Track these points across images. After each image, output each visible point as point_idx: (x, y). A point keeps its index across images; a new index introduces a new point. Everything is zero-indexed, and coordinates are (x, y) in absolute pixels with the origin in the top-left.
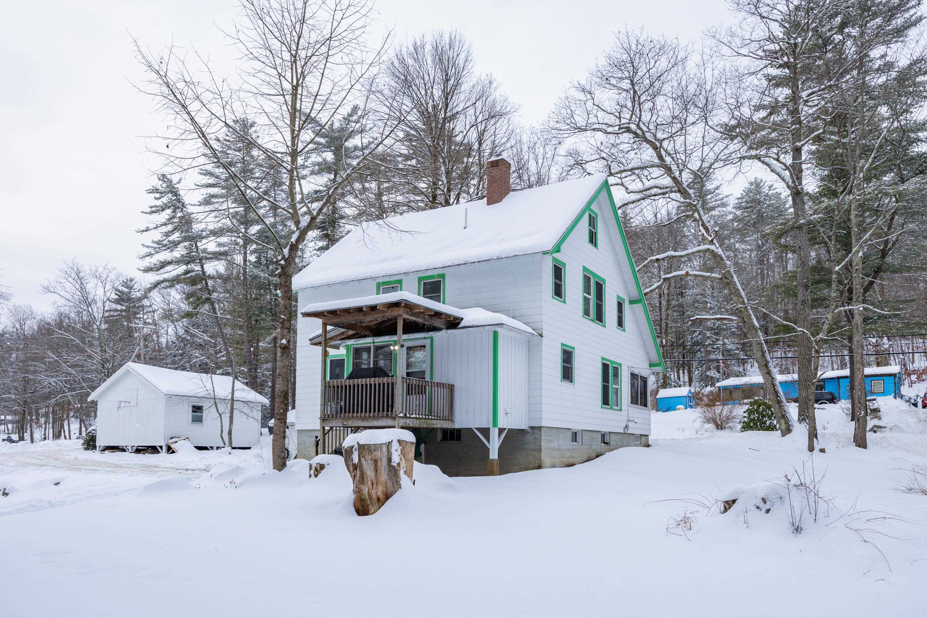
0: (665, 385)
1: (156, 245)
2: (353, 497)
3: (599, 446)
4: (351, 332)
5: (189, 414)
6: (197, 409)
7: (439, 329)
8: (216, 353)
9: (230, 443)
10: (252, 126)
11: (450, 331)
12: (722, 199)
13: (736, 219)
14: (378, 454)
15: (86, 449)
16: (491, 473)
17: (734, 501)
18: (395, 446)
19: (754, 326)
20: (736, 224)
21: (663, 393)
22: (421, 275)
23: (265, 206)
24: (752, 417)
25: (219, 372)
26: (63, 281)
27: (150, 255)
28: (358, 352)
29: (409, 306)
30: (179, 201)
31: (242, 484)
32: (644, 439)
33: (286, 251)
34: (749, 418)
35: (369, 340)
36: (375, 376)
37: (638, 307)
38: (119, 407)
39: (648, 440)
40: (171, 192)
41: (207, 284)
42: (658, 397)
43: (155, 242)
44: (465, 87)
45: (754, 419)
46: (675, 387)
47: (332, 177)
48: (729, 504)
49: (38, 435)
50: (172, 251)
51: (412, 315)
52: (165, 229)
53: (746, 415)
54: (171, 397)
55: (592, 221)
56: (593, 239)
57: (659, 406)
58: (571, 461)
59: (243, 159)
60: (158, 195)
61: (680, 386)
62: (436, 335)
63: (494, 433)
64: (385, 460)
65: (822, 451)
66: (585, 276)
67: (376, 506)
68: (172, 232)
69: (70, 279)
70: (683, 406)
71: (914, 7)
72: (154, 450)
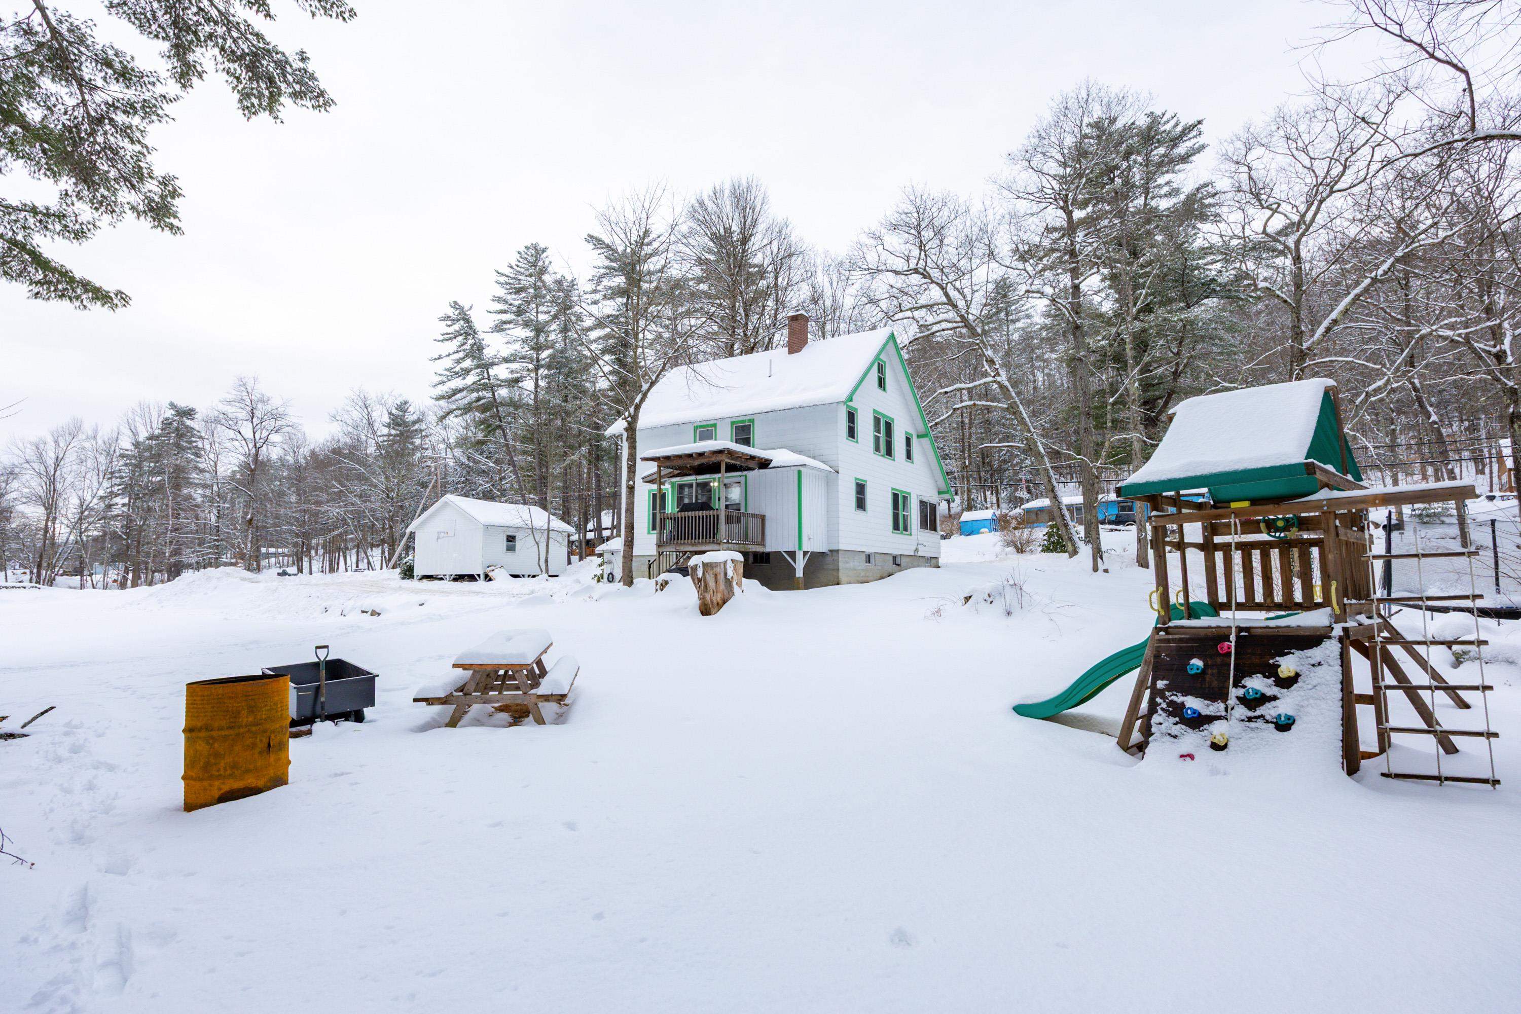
0: (970, 508)
1: (448, 373)
2: (698, 602)
3: (891, 567)
4: (676, 472)
5: (505, 543)
6: (511, 539)
7: (753, 469)
8: (501, 479)
9: (547, 571)
10: (544, 251)
11: (761, 471)
12: (1027, 310)
13: (1044, 327)
14: (718, 570)
15: (403, 578)
16: (798, 588)
17: (970, 597)
18: (730, 564)
19: (1040, 453)
20: (1044, 334)
21: (967, 516)
22: (734, 420)
23: (554, 330)
24: (1052, 540)
25: (503, 499)
26: (349, 409)
27: (442, 383)
28: (681, 487)
29: (730, 453)
30: (471, 327)
31: (601, 598)
32: (934, 561)
33: (632, 410)
34: (1048, 541)
35: (693, 477)
36: (702, 510)
37: (925, 441)
38: (438, 538)
39: (938, 562)
40: (463, 319)
41: (498, 411)
42: (961, 520)
43: (447, 370)
44: (761, 227)
45: (1053, 543)
46: (980, 509)
47: (625, 300)
48: (968, 599)
49: (316, 566)
50: (464, 378)
51: (732, 459)
52: (457, 356)
53: (1046, 538)
54: (488, 528)
55: (881, 369)
56: (881, 383)
57: (963, 530)
58: (865, 579)
59: (535, 284)
60: (449, 323)
61: (987, 508)
62: (750, 474)
63: (799, 556)
64: (722, 574)
65: (1106, 571)
66: (875, 417)
67: (716, 609)
68: (463, 359)
69: (357, 407)
70: (986, 530)
71: (1195, 137)
72: (472, 578)
